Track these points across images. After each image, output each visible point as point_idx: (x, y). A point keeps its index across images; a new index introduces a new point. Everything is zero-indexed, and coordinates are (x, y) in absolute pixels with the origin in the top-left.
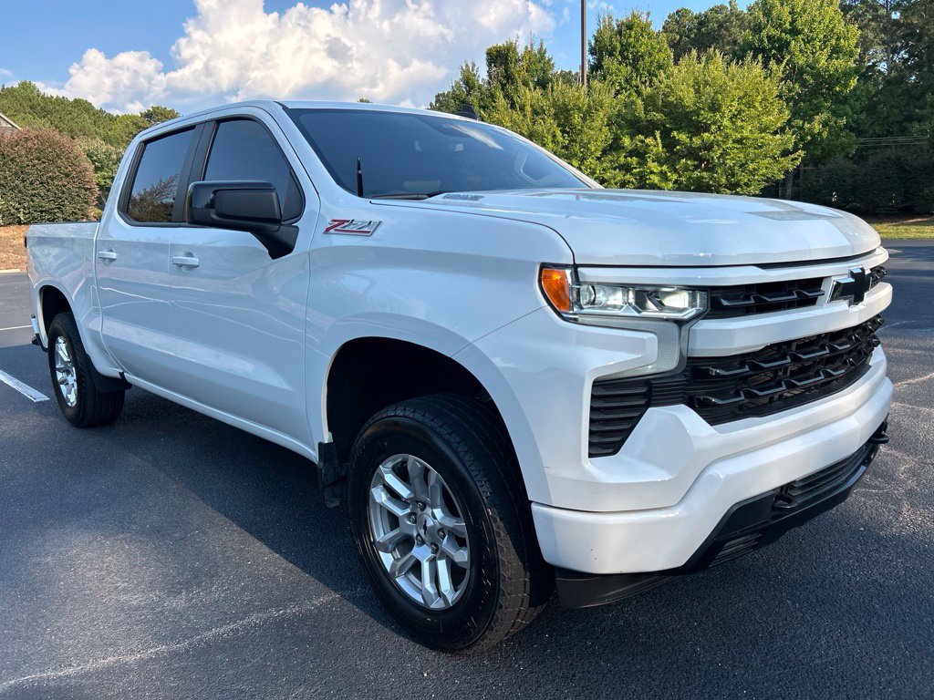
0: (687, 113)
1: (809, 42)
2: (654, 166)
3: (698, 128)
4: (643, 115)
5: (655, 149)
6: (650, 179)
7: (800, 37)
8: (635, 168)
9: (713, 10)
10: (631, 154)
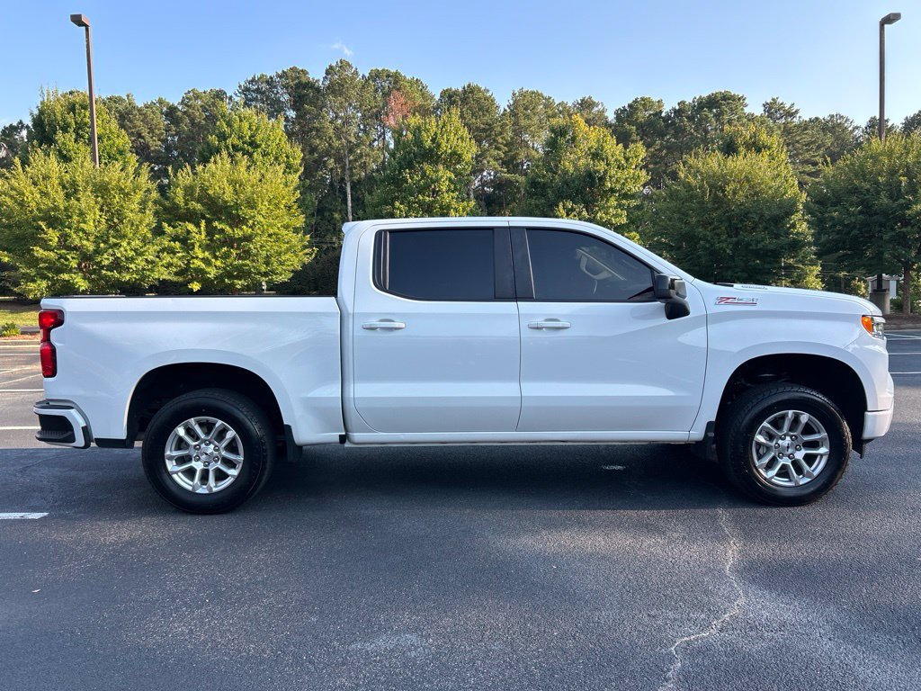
0: (226, 207)
1: (265, 155)
2: (199, 252)
3: (237, 221)
4: (182, 204)
5: (197, 236)
6: (193, 263)
7: (259, 150)
8: (179, 252)
9: (110, 99)
10: (175, 239)
